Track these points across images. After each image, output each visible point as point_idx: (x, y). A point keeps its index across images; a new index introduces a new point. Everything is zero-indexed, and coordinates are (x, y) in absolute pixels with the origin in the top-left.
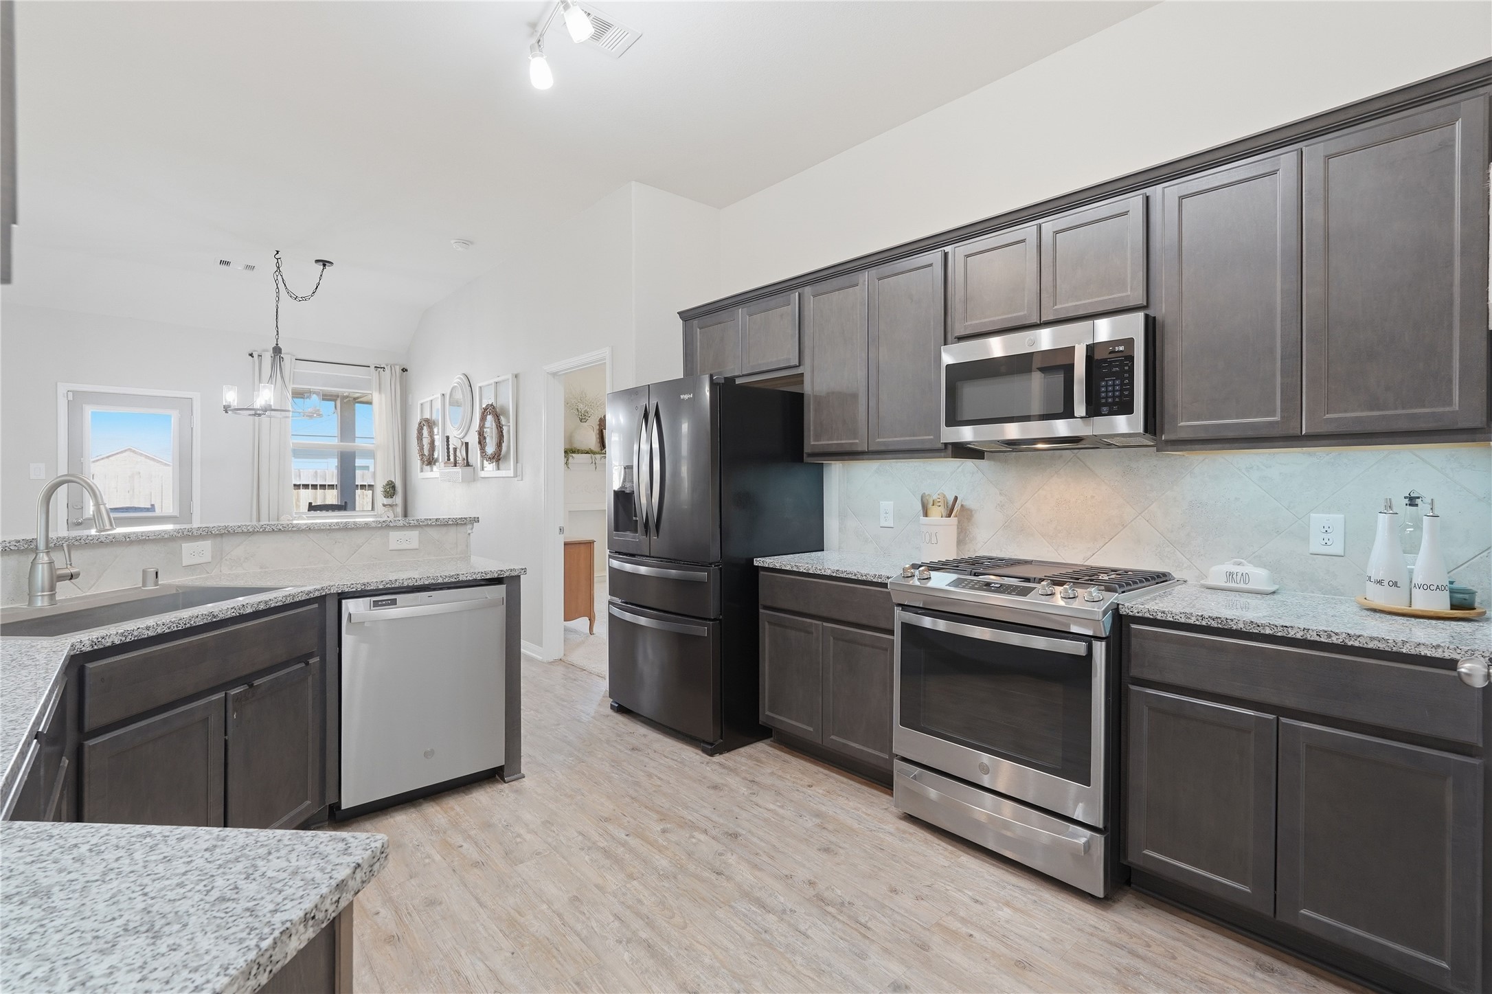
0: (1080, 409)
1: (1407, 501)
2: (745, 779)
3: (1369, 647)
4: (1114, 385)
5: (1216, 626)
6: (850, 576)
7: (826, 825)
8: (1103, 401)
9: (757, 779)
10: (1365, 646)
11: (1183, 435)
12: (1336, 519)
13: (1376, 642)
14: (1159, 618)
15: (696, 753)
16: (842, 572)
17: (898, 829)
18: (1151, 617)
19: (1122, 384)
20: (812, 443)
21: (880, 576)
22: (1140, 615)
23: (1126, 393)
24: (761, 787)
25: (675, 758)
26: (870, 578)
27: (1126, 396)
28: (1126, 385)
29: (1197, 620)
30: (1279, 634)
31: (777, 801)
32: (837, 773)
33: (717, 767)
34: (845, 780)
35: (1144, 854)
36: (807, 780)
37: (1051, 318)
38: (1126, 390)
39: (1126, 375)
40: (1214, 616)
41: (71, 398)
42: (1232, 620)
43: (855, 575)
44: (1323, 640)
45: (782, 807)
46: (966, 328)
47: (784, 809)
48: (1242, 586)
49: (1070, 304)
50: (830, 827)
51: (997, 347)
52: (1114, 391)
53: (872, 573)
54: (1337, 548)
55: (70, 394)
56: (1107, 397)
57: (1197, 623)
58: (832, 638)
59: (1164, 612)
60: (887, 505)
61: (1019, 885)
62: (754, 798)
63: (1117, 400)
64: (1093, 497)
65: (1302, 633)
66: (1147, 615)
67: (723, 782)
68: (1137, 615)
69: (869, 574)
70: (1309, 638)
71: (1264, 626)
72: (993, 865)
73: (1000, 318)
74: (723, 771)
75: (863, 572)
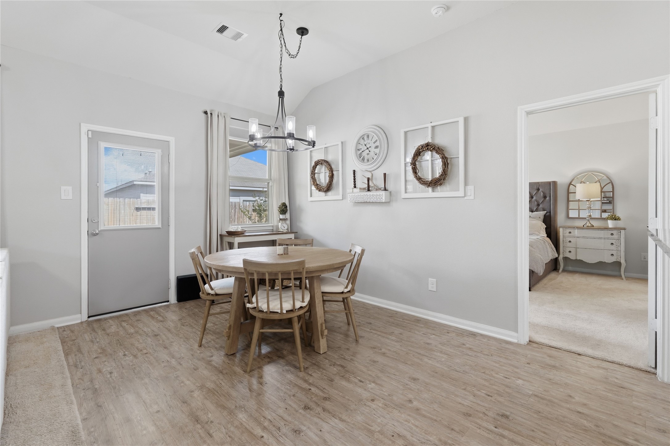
41: (90, 136)
55: (90, 133)
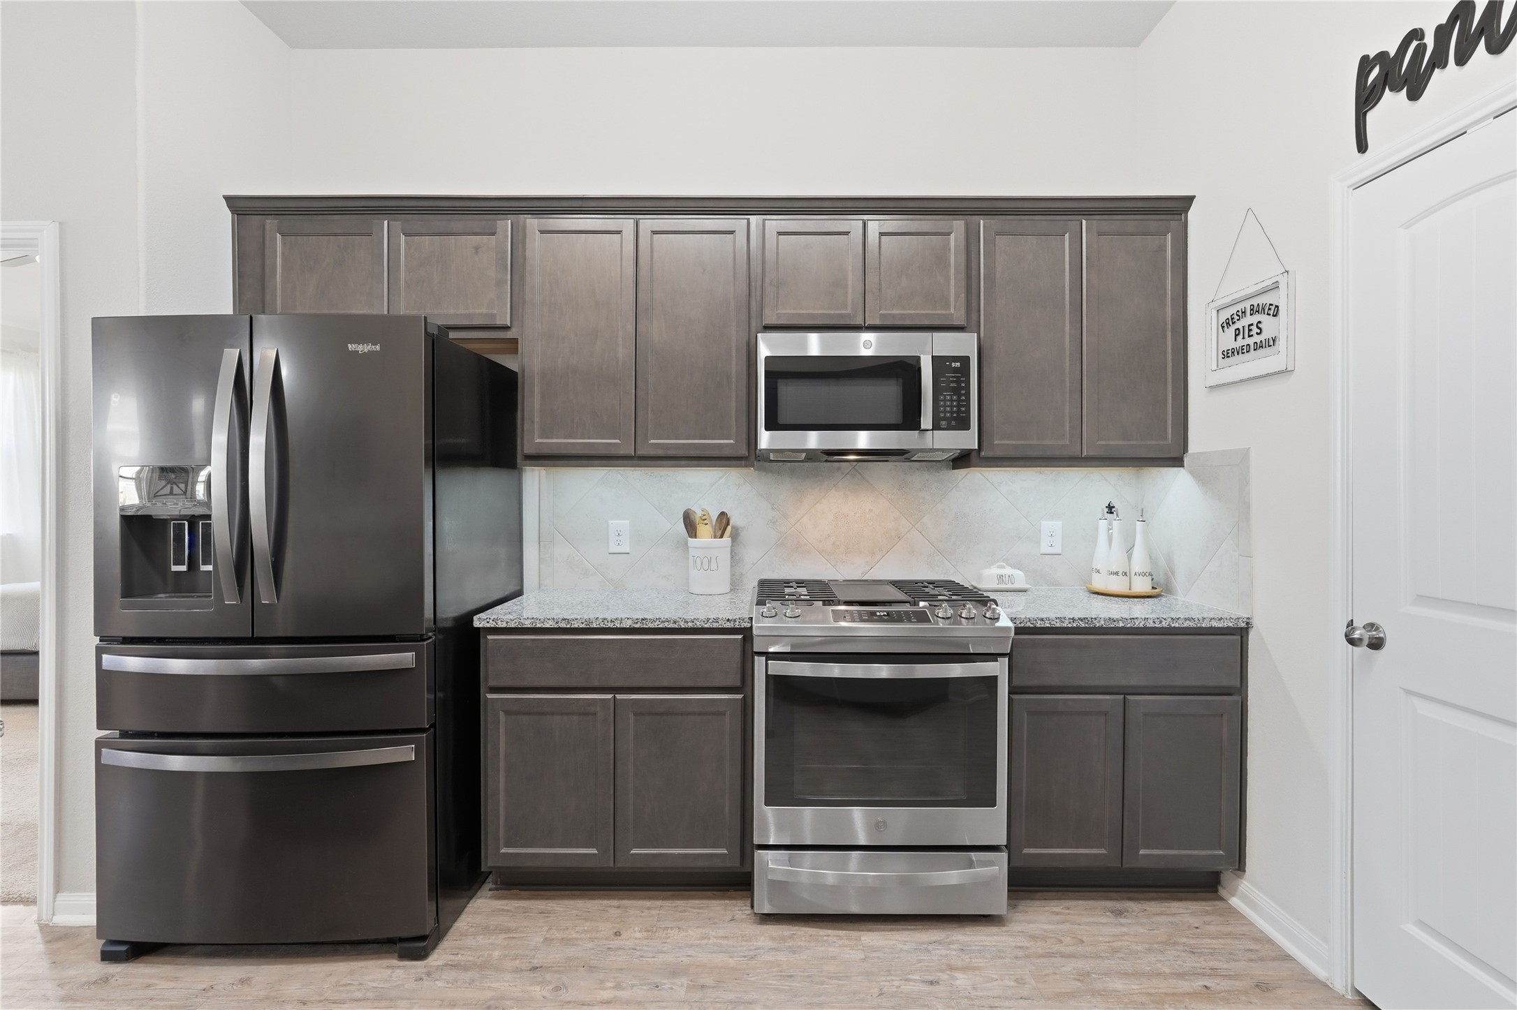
0: (926, 421)
1: (1107, 510)
2: (517, 970)
3: (1184, 626)
4: (952, 401)
5: (1083, 625)
6: (666, 625)
7: (702, 981)
8: (942, 415)
9: (536, 962)
10: (1182, 626)
11: (999, 453)
12: (1057, 524)
13: (1188, 622)
14: (1038, 625)
15: (388, 967)
16: (653, 621)
17: (773, 939)
18: (1032, 626)
19: (959, 400)
20: (538, 441)
21: (716, 620)
22: (1022, 625)
23: (963, 409)
24: (556, 972)
25: (359, 995)
26: (698, 625)
27: (963, 412)
28: (963, 401)
29: (1070, 623)
30: (1129, 626)
31: (602, 982)
32: (629, 899)
33: (452, 974)
34: (647, 903)
35: (1025, 854)
36: (606, 929)
37: (877, 322)
38: (963, 406)
39: (963, 392)
40: (1082, 617)
42: (1095, 619)
43: (675, 622)
44: (1156, 625)
45: (618, 987)
46: (779, 316)
47: (623, 989)
48: (1010, 586)
49: (897, 312)
50: (707, 980)
51: (814, 345)
52: (951, 406)
53: (702, 617)
54: (1057, 549)
56: (945, 412)
57: (1070, 625)
58: (631, 716)
59: (1042, 620)
60: (619, 525)
61: (934, 938)
62: (565, 996)
63: (955, 415)
64: (871, 510)
65: (1143, 623)
66: (1029, 624)
67: (490, 994)
68: (1020, 625)
69: (697, 619)
70: (1148, 626)
71: (1118, 620)
72: (891, 930)
73: (820, 312)
74: (469, 974)
75: (690, 616)
